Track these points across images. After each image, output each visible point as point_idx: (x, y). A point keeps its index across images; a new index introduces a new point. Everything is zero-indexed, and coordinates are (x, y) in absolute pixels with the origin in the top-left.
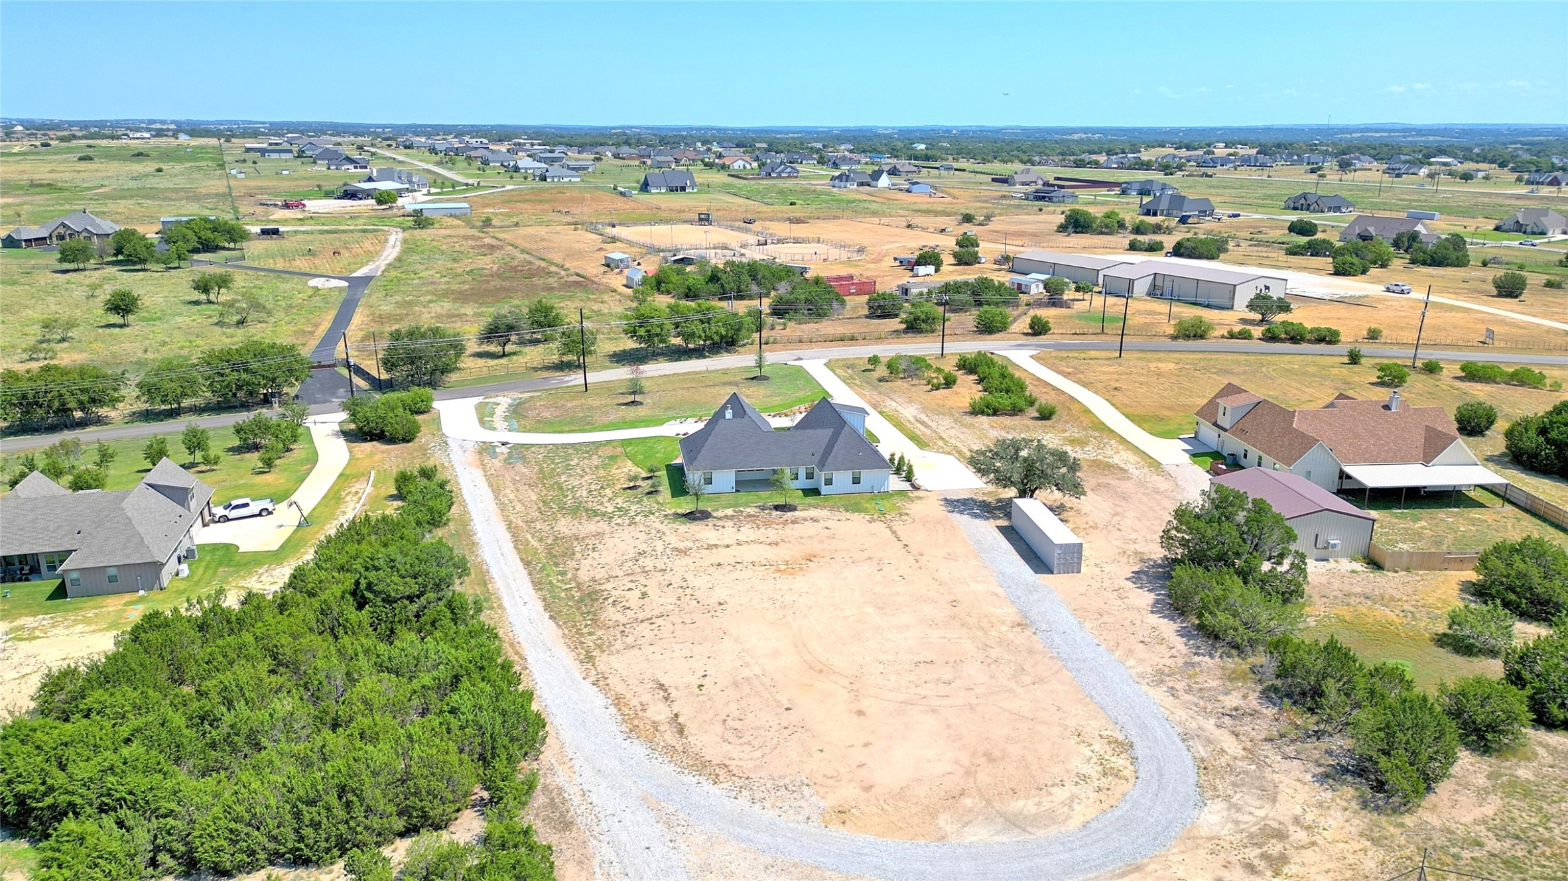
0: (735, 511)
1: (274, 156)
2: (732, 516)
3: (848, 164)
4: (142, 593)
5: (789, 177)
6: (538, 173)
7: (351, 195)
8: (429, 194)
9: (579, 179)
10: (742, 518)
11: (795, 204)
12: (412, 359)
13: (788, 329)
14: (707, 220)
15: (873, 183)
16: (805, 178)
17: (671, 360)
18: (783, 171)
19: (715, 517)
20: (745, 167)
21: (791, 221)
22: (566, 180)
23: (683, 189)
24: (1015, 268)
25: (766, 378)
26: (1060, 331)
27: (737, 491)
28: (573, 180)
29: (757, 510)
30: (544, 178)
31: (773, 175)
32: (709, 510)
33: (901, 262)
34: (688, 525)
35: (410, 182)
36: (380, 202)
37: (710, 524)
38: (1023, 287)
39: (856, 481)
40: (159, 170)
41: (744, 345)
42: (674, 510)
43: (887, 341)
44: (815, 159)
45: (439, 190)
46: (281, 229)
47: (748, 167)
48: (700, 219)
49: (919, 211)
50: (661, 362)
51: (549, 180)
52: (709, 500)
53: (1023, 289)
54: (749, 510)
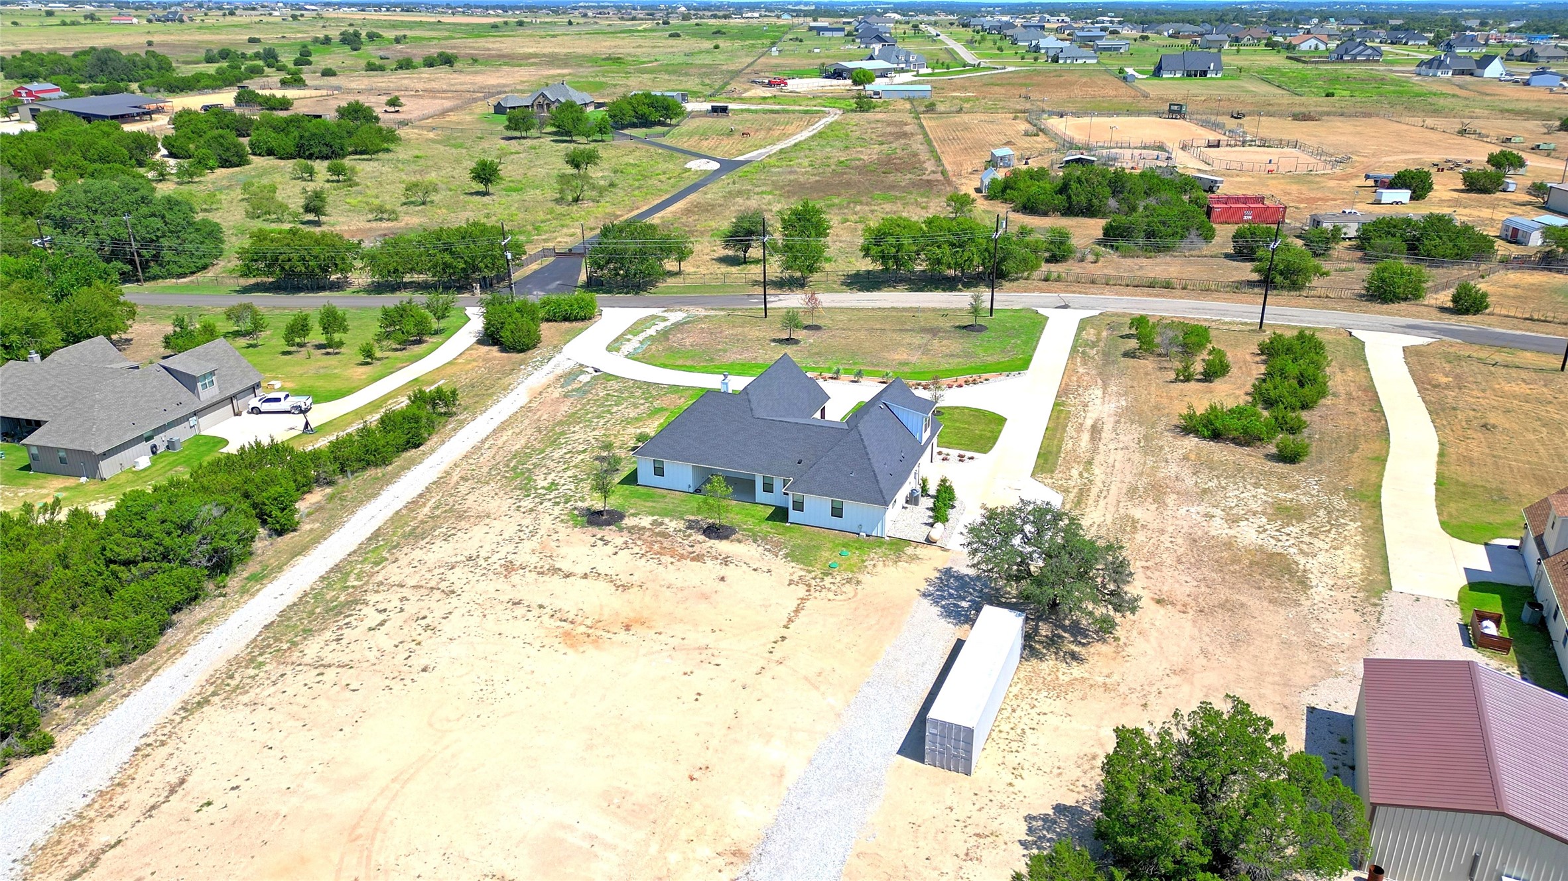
0: (654, 522)
1: (828, 34)
3: (1467, 46)
4: (83, 480)
5: (1368, 61)
6: (1051, 53)
7: (838, 74)
8: (918, 75)
9: (1095, 61)
11: (1333, 95)
12: (615, 257)
13: (1100, 264)
14: (1179, 112)
15: (1478, 71)
16: (1387, 63)
17: (912, 290)
18: (1360, 54)
19: (619, 526)
20: (1317, 48)
21: (1297, 117)
22: (1080, 61)
23: (1204, 74)
24: (1551, 204)
25: (981, 329)
26: (1504, 312)
27: (698, 491)
28: (1088, 61)
29: (683, 526)
30: (1055, 60)
31: (1346, 58)
32: (629, 512)
33: (1376, 181)
34: (576, 530)
35: (907, 61)
36: (855, 83)
37: (601, 534)
38: (1520, 233)
39: (837, 512)
40: (716, 47)
41: (1017, 279)
42: (592, 503)
43: (1215, 295)
44: (1426, 38)
45: (929, 71)
46: (731, 106)
47: (1322, 47)
48: (1171, 111)
49: (1508, 111)
50: (898, 290)
51: (1061, 61)
52: (650, 497)
53: (1519, 237)
54: (673, 524)
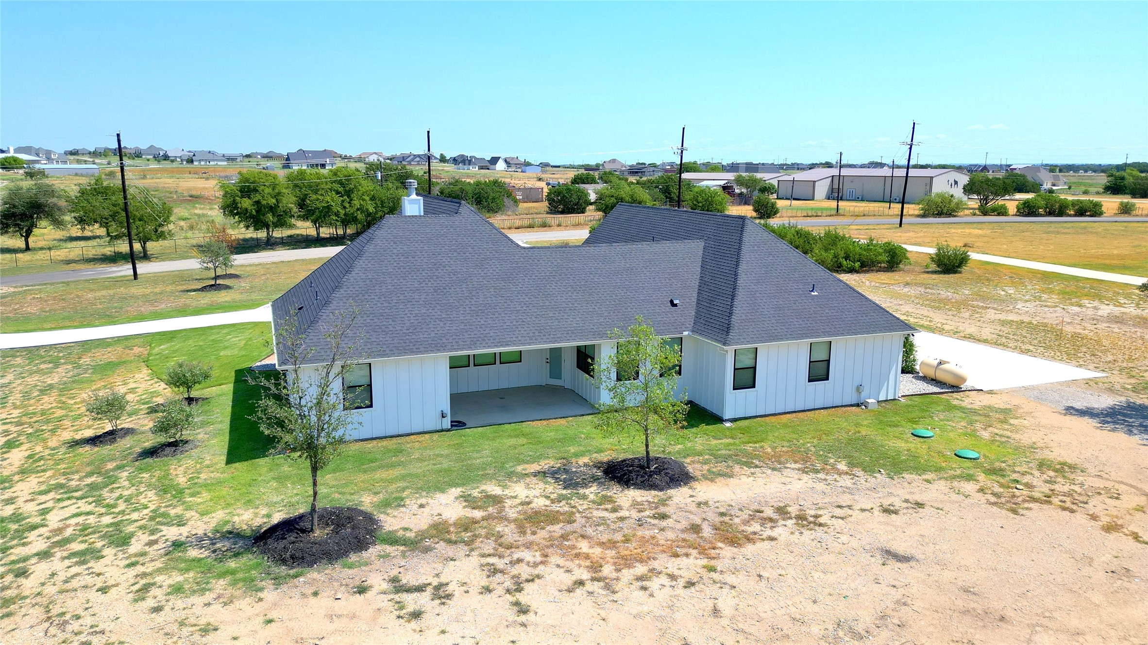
0: (469, 501)
2: (467, 525)
6: (185, 158)
9: (225, 163)
10: (509, 532)
15: (492, 167)
19: (393, 540)
22: (212, 163)
23: (323, 166)
26: (789, 215)
27: (458, 424)
28: (219, 163)
29: (554, 489)
30: (191, 162)
32: (367, 502)
34: (270, 595)
37: (378, 582)
39: (819, 370)
42: (219, 515)
50: (278, 250)
51: (195, 163)
52: (363, 462)
54: (519, 490)
